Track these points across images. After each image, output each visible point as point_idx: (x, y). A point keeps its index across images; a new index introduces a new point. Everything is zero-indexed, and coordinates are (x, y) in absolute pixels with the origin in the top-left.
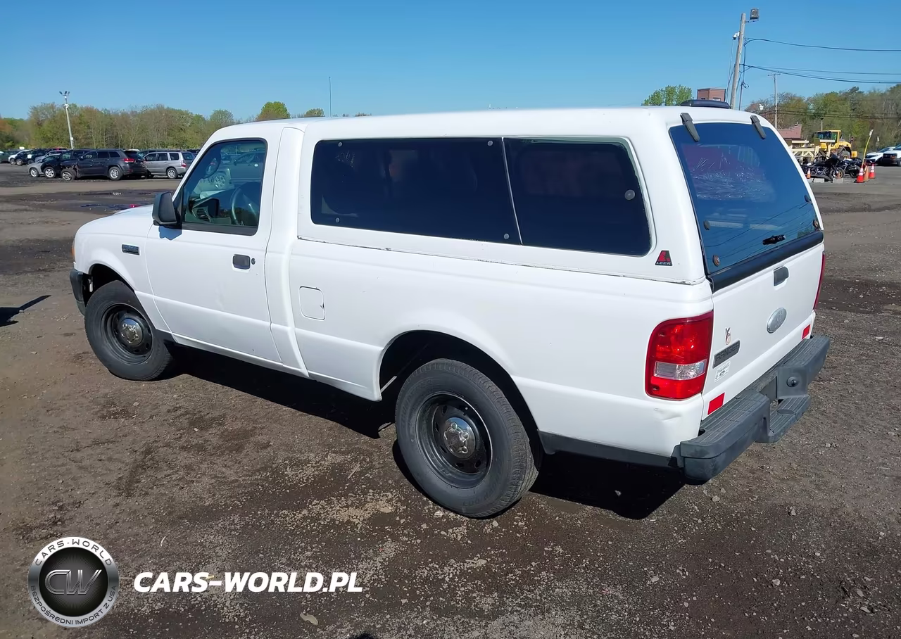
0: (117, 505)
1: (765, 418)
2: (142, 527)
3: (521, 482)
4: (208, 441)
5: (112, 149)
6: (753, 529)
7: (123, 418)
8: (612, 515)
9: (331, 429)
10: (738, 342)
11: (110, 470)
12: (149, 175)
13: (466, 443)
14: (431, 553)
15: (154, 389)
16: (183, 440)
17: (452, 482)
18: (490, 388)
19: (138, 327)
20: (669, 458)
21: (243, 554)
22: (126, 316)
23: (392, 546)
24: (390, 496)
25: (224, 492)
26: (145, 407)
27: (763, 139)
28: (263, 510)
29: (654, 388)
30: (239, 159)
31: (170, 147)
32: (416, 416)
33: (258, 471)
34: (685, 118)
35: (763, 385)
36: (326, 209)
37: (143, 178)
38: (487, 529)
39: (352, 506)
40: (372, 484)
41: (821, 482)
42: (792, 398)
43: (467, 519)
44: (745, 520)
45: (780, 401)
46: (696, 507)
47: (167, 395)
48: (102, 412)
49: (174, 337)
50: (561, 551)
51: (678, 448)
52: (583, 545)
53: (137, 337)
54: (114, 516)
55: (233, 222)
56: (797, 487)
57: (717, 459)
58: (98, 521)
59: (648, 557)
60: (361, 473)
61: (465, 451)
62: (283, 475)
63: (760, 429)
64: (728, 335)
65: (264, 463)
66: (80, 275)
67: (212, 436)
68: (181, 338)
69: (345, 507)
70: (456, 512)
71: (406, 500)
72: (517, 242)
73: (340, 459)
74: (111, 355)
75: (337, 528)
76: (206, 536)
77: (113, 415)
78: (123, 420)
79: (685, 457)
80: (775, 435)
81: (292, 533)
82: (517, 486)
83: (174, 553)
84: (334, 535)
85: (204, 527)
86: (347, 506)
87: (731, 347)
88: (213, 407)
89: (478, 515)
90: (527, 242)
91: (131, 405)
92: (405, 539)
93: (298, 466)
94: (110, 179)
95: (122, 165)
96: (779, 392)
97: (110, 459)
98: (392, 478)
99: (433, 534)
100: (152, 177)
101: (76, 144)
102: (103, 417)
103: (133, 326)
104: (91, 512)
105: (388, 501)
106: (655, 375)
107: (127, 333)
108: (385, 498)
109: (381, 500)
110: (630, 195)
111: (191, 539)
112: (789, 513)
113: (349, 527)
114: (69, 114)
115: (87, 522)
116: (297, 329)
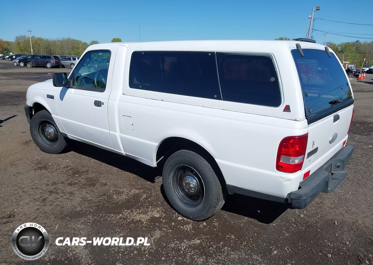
0: (38, 209)
1: (327, 182)
2: (48, 219)
3: (217, 206)
4: (80, 181)
5: (48, 55)
6: (319, 230)
7: (44, 170)
8: (256, 222)
9: (134, 178)
10: (317, 148)
11: (36, 193)
12: (63, 67)
13: (193, 188)
14: (176, 236)
15: (58, 157)
16: (70, 180)
17: (187, 205)
18: (205, 164)
19: (53, 131)
20: (284, 199)
21: (92, 233)
22: (48, 125)
23: (159, 232)
24: (159, 209)
25: (86, 205)
26: (54, 165)
27: (330, 57)
28: (102, 213)
29: (280, 167)
30: (101, 61)
31: (73, 55)
32: (172, 174)
33: (101, 196)
34: (298, 46)
35: (326, 167)
36: (135, 81)
37: (61, 68)
38: (201, 226)
39: (142, 213)
40: (151, 204)
41: (348, 210)
42: (338, 173)
43: (192, 221)
44: (315, 226)
45: (332, 174)
46: (293, 219)
47: (64, 160)
48: (35, 167)
49: (68, 135)
50: (234, 237)
51: (289, 194)
52: (244, 235)
53: (52, 135)
54: (36, 214)
55: (95, 86)
56: (338, 212)
57: (307, 200)
58: (29, 217)
59: (272, 242)
60: (147, 198)
61: (192, 191)
62: (112, 198)
63: (325, 187)
64: (314, 144)
65: (104, 192)
66: (28, 107)
67: (82, 179)
68: (71, 136)
69: (138, 213)
70: (188, 218)
71: (166, 211)
72: (220, 99)
73: (137, 191)
74: (41, 142)
75: (135, 223)
76: (76, 225)
77: (40, 168)
78: (44, 171)
79: (292, 199)
80: (331, 190)
81: (115, 225)
82: (215, 208)
83: (61, 232)
84: (133, 226)
85: (76, 221)
86: (140, 213)
87: (314, 150)
88: (83, 166)
89: (197, 220)
90: (225, 99)
91: (48, 164)
92: (165, 229)
93: (119, 194)
94: (47, 67)
95: (52, 62)
96: (332, 170)
97: (37, 188)
98: (160, 201)
99: (177, 228)
100: (64, 67)
101: (34, 53)
102: (35, 170)
103: (51, 130)
104: (26, 212)
105: (158, 212)
106: (281, 161)
107: (48, 133)
108: (156, 210)
109: (155, 211)
110: (273, 79)
111: (70, 226)
112: (334, 223)
113: (140, 223)
114: (31, 40)
115: (24, 217)
116: (121, 134)
